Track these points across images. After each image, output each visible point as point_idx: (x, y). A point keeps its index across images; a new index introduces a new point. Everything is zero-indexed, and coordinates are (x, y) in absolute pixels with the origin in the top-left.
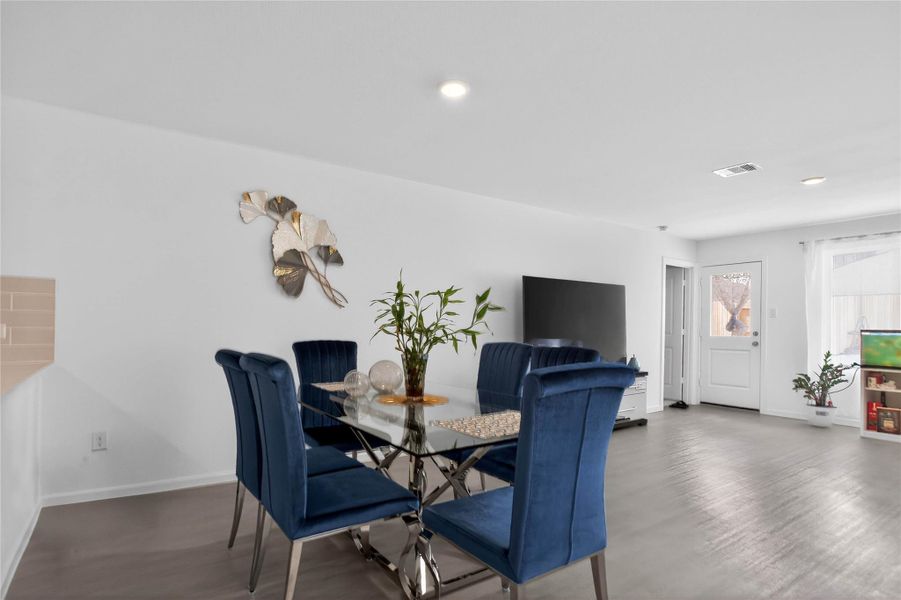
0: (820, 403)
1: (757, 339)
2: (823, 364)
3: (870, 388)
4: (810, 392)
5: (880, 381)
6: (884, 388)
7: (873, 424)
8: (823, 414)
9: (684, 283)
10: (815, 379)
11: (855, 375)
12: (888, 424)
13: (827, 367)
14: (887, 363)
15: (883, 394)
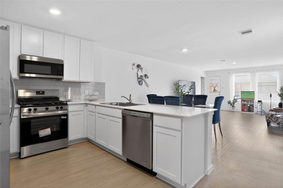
0: (233, 107)
1: (220, 93)
2: (233, 99)
3: (242, 103)
4: (231, 105)
5: (244, 102)
6: (245, 103)
7: (243, 110)
8: (234, 109)
9: (203, 81)
10: (232, 102)
11: (240, 101)
12: (245, 110)
13: (234, 99)
14: (245, 98)
15: (244, 104)
